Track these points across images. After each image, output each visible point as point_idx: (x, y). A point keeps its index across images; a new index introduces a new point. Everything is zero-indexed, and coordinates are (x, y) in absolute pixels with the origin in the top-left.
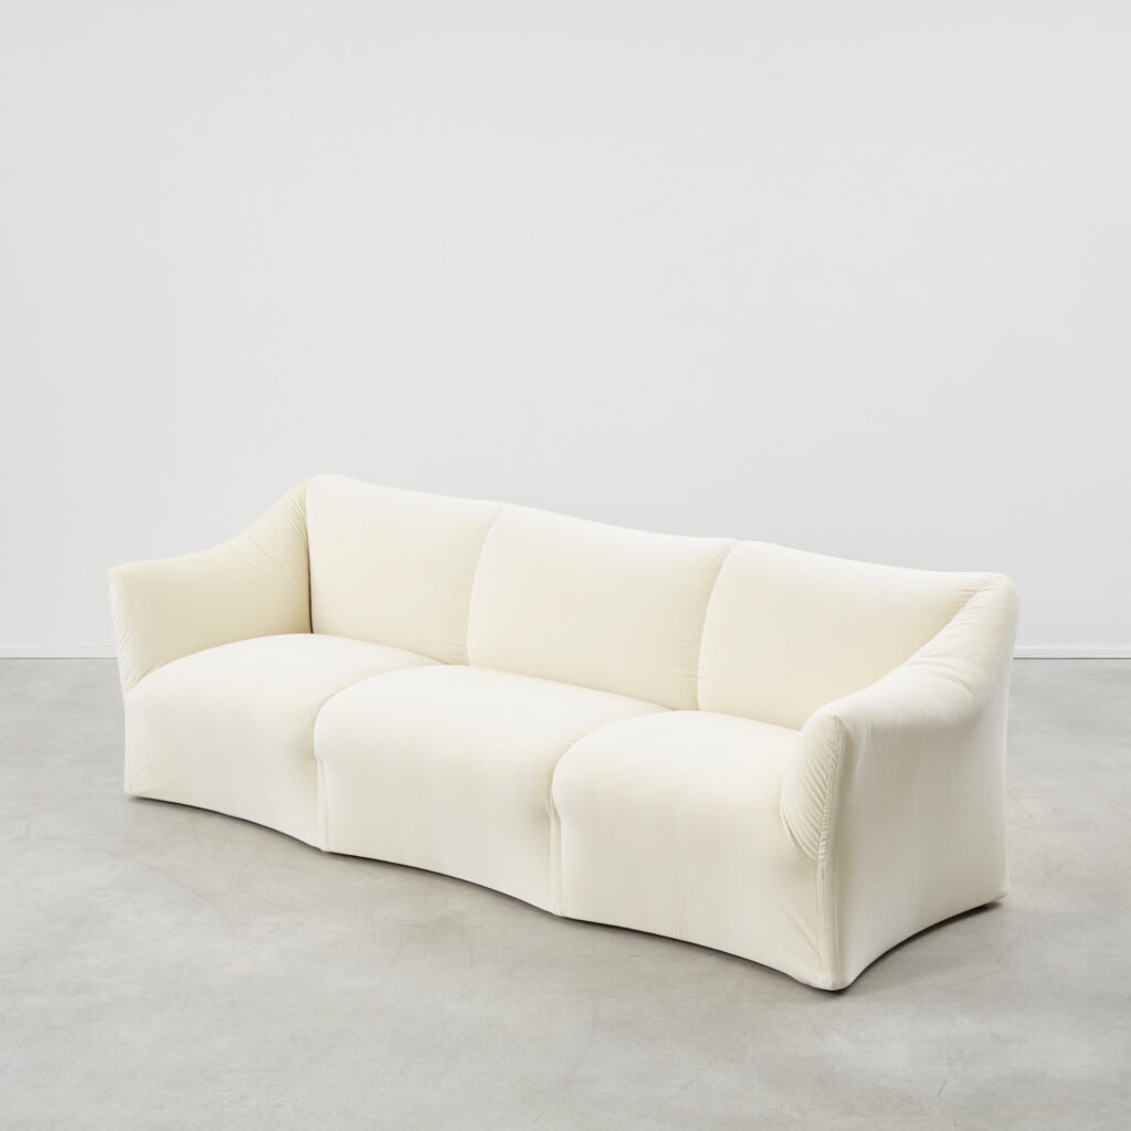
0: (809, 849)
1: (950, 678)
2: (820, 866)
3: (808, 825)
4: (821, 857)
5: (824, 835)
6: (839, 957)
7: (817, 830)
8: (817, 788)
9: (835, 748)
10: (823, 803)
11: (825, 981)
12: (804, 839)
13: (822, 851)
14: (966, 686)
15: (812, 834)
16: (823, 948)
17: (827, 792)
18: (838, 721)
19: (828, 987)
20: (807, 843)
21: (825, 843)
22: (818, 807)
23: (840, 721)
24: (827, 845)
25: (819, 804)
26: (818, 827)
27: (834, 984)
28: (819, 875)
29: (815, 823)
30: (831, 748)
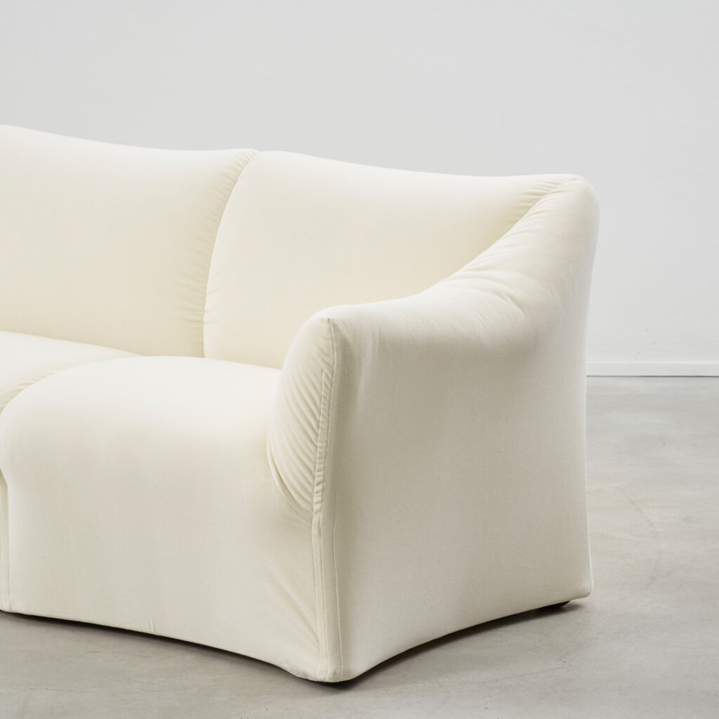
0: (300, 495)
1: (498, 293)
2: (315, 520)
3: (297, 462)
4: (317, 507)
5: (319, 476)
6: (342, 640)
7: (310, 471)
8: (308, 415)
9: (331, 362)
10: (317, 435)
11: (323, 670)
12: (295, 484)
13: (317, 498)
14: (520, 305)
15: (305, 478)
16: (322, 627)
17: (321, 419)
18: (333, 326)
19: (327, 677)
20: (298, 488)
21: (320, 487)
22: (311, 441)
23: (335, 326)
24: (323, 490)
25: (312, 435)
26: (310, 465)
27: (335, 673)
28: (315, 532)
29: (305, 459)
30: (323, 360)
